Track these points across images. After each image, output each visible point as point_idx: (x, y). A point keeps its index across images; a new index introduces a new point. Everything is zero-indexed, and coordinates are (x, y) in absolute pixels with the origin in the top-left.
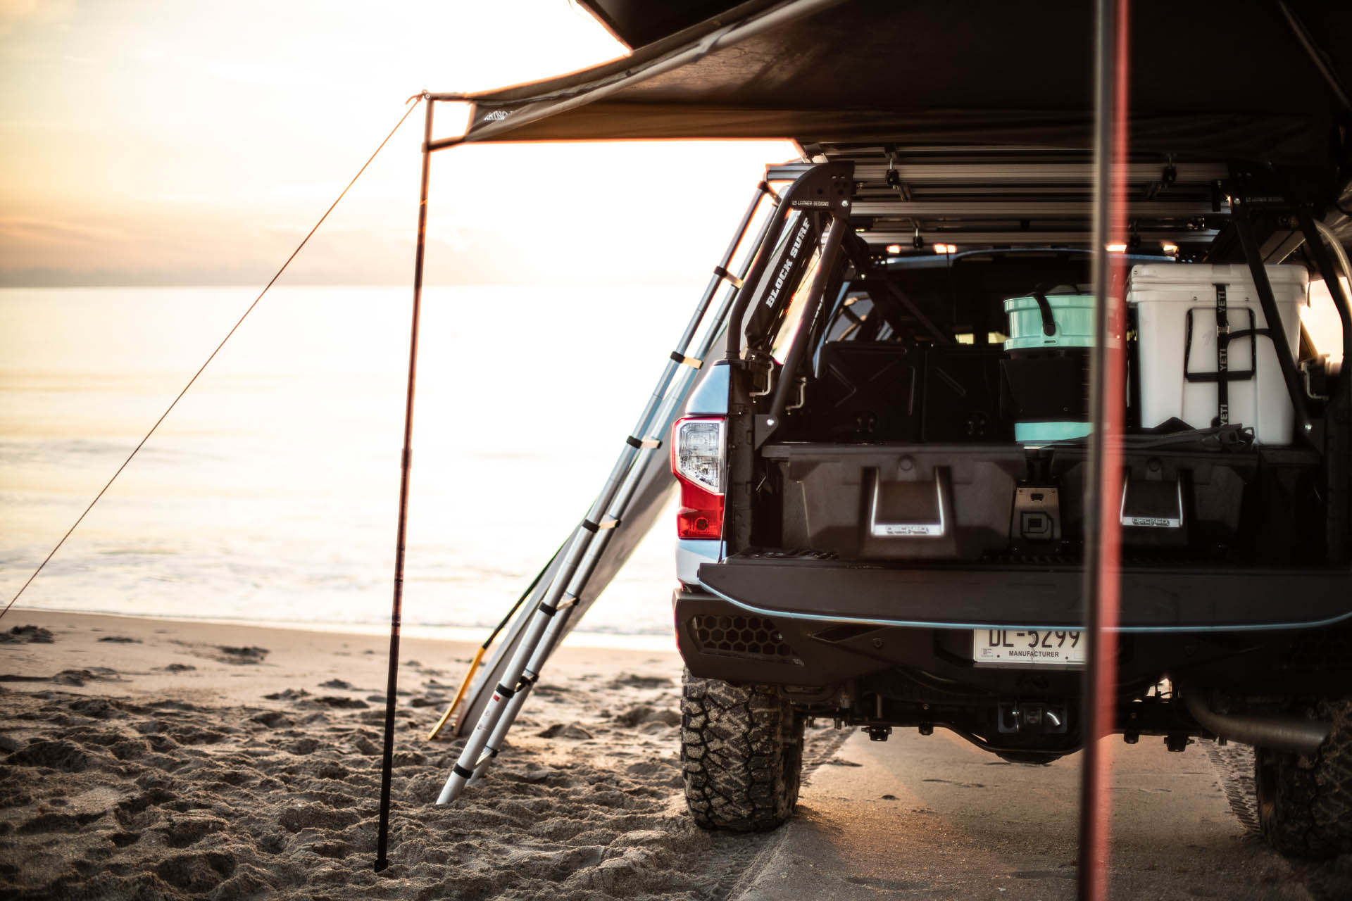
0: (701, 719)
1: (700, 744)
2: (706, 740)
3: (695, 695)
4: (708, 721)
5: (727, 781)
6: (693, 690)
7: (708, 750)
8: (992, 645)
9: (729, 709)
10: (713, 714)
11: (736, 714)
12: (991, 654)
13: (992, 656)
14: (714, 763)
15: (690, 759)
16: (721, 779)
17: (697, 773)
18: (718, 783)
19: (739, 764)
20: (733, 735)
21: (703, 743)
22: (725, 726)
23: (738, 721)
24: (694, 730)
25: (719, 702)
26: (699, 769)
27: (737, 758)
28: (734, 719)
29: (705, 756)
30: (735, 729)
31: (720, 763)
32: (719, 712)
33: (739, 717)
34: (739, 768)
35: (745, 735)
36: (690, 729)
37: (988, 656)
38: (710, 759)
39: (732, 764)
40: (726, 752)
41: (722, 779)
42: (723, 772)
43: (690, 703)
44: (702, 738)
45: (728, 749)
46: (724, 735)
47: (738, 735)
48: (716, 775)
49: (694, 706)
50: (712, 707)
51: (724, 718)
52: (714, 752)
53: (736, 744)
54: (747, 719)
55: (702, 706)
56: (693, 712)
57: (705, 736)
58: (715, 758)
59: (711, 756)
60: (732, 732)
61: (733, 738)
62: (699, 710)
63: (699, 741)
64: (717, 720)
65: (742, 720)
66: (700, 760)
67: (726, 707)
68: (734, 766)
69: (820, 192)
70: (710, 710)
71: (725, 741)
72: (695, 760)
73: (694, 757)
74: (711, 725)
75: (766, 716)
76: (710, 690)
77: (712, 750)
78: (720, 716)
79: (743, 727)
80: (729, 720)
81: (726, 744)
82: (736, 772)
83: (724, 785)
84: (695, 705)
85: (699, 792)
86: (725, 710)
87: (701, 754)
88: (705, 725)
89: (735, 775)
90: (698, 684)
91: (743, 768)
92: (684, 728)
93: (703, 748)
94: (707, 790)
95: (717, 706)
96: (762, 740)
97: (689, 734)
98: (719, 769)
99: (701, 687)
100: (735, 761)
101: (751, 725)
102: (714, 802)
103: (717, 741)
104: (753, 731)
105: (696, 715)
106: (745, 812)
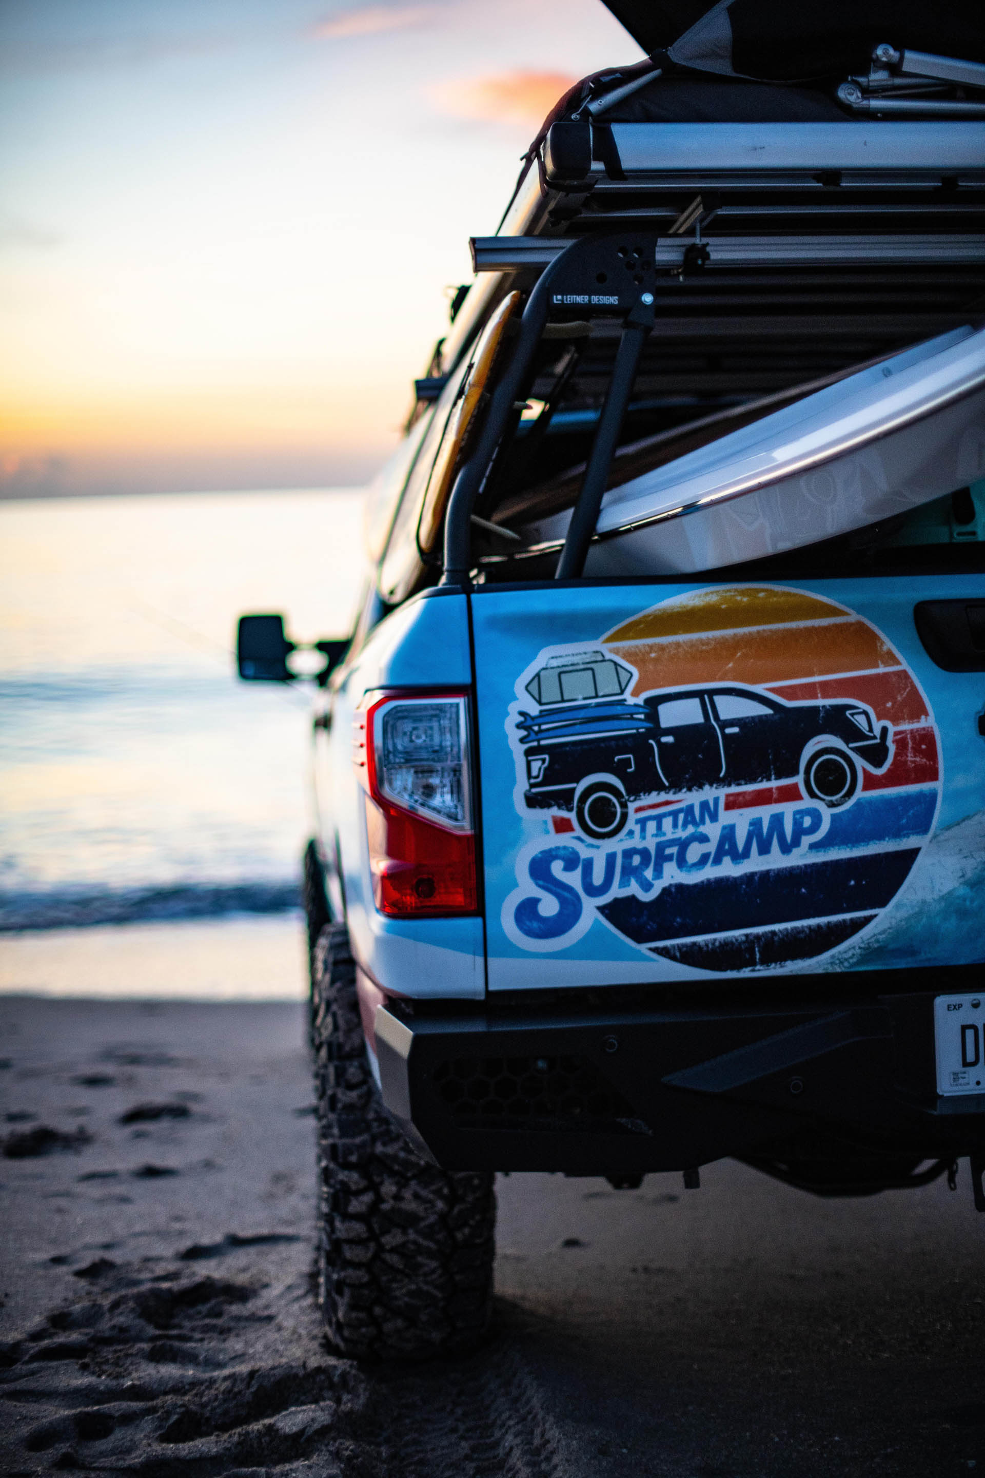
0: (367, 1198)
1: (367, 1240)
2: (377, 1231)
3: (353, 1158)
4: (379, 1199)
5: (410, 1294)
6: (349, 1150)
7: (381, 1248)
8: (965, 1064)
9: (414, 1177)
10: (389, 1188)
11: (426, 1185)
12: (965, 1081)
13: (968, 1084)
14: (392, 1267)
15: (348, 1264)
16: (401, 1291)
17: (362, 1286)
18: (396, 1298)
19: (434, 1264)
20: (423, 1219)
21: (373, 1236)
22: (410, 1205)
23: (431, 1196)
24: (357, 1217)
25: (396, 1167)
26: (366, 1279)
27: (430, 1254)
28: (424, 1193)
29: (376, 1256)
30: (426, 1209)
31: (401, 1267)
32: (397, 1184)
33: (433, 1187)
34: (433, 1271)
35: (443, 1217)
36: (347, 1217)
37: (961, 1085)
38: (384, 1262)
39: (421, 1265)
40: (412, 1247)
41: (404, 1291)
42: (406, 1280)
43: (346, 1173)
44: (370, 1229)
45: (415, 1242)
46: (409, 1221)
47: (432, 1219)
48: (394, 1285)
49: (353, 1178)
50: (385, 1176)
51: (407, 1194)
52: (393, 1250)
53: (429, 1233)
54: (446, 1191)
55: (366, 1174)
56: (353, 1187)
57: (376, 1226)
58: (394, 1259)
59: (388, 1257)
60: (422, 1213)
61: (422, 1224)
62: (363, 1184)
63: (365, 1235)
64: (397, 1197)
65: (438, 1193)
66: (367, 1266)
67: (409, 1174)
68: (426, 1269)
69: (601, 278)
70: (382, 1183)
71: (411, 1231)
72: (357, 1266)
73: (357, 1260)
74: (385, 1206)
75: (476, 1182)
76: (379, 1148)
77: (387, 1247)
78: (399, 1190)
79: (440, 1205)
80: (416, 1196)
81: (412, 1235)
82: (429, 1279)
83: (406, 1299)
84: (355, 1176)
85: (362, 1315)
86: (408, 1180)
87: (369, 1255)
88: (374, 1207)
89: (426, 1283)
90: (358, 1140)
91: (439, 1272)
92: (335, 1214)
93: (372, 1245)
94: (378, 1310)
95: (393, 1174)
96: (472, 1222)
97: (347, 1224)
98: (399, 1277)
99: (363, 1145)
100: (427, 1261)
101: (452, 1200)
102: (388, 1327)
103: (397, 1232)
104: (456, 1210)
105: (359, 1193)
106: (436, 1336)
